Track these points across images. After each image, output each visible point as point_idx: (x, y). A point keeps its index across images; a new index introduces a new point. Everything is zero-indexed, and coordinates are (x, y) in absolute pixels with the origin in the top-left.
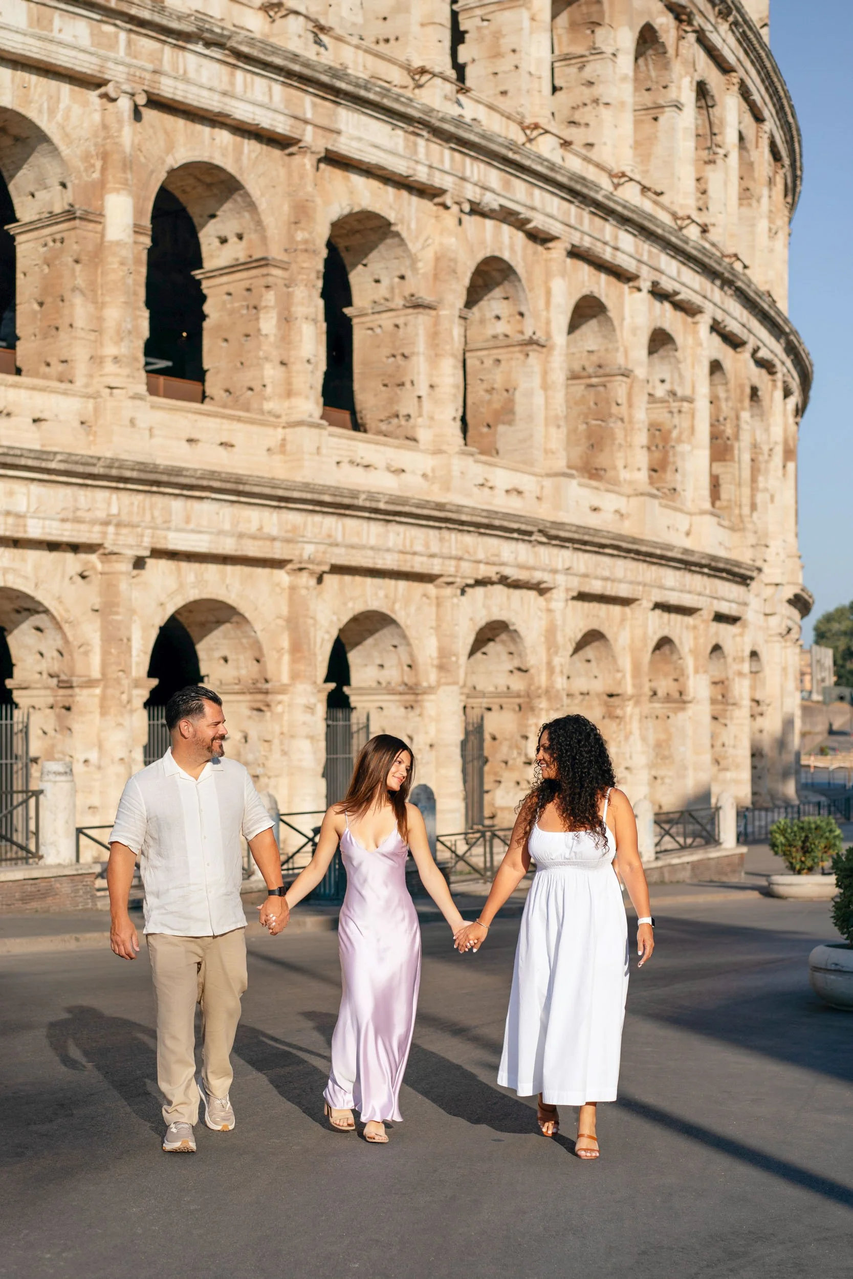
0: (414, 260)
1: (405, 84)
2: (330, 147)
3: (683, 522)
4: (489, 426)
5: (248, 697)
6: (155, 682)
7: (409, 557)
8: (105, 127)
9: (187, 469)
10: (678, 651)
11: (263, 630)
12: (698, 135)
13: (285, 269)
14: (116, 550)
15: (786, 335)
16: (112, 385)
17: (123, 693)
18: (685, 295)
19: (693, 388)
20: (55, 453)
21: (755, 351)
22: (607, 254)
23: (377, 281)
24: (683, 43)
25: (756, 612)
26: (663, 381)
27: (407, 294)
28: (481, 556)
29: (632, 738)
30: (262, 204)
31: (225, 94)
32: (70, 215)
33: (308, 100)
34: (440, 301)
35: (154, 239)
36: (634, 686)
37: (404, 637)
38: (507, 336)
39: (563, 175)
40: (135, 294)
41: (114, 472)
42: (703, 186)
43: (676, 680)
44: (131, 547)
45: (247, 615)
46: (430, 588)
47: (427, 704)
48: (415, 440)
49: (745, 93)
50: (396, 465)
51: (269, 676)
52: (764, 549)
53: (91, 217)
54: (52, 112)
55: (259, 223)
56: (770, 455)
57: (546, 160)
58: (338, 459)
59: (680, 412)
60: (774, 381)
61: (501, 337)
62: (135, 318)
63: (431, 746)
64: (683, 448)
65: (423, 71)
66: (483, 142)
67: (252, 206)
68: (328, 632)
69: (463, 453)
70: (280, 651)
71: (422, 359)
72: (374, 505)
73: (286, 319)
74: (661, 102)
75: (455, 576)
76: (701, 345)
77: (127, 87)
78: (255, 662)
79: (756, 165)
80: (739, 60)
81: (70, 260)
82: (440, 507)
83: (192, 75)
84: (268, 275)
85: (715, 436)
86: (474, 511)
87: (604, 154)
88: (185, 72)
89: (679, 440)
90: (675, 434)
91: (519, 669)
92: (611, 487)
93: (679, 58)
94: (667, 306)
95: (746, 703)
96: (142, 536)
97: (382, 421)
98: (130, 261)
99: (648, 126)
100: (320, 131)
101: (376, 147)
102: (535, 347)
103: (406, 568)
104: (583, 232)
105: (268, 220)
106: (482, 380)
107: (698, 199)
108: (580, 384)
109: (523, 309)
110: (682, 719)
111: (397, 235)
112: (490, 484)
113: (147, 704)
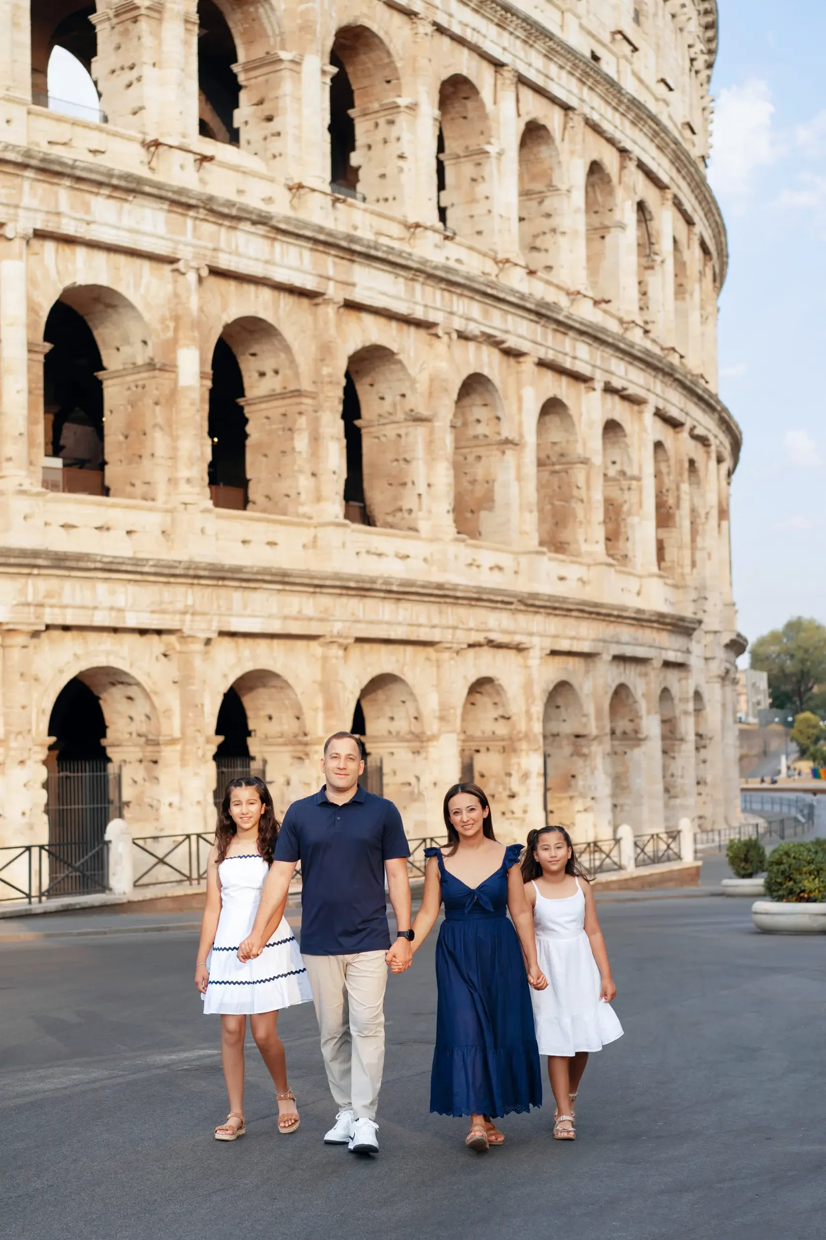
0: (413, 381)
1: (402, 236)
2: (348, 297)
3: (633, 584)
4: (472, 512)
5: (290, 748)
6: (221, 739)
7: (415, 628)
8: (176, 295)
9: (246, 567)
10: (633, 696)
11: (303, 693)
12: (639, 245)
13: (314, 398)
14: (192, 633)
15: (719, 413)
16: (187, 501)
17: (199, 748)
18: (632, 390)
19: (640, 468)
20: (148, 560)
21: (692, 429)
22: (568, 364)
23: (382, 398)
24: (626, 172)
25: (698, 657)
26: (614, 463)
27: (407, 409)
28: (472, 624)
29: (596, 773)
30: (295, 347)
31: (267, 262)
32: (151, 366)
33: (330, 260)
34: (435, 415)
35: (214, 381)
36: (597, 727)
37: (412, 694)
38: (486, 436)
39: (531, 303)
40: (202, 426)
41: (191, 572)
42: (644, 289)
43: (631, 721)
44: (203, 630)
45: (290, 681)
46: (430, 650)
47: (431, 750)
48: (416, 530)
49: (678, 204)
50: (403, 552)
51: (307, 730)
52: (703, 601)
53: (167, 368)
54: (137, 286)
55: (292, 361)
56: (707, 518)
57: (518, 292)
58: (358, 550)
59: (629, 489)
60: (708, 453)
61: (481, 437)
62: (202, 445)
63: (435, 784)
64: (634, 520)
65: (417, 226)
66: (467, 283)
67: (287, 349)
68: (352, 693)
69: (457, 540)
70: (316, 710)
71: (421, 463)
72: (389, 588)
73: (315, 439)
74: (607, 223)
75: (452, 643)
76: (645, 430)
77: (194, 264)
78: (296, 720)
79: (688, 264)
80: (672, 179)
81: (151, 402)
82: (440, 586)
83: (241, 249)
84: (301, 403)
85: (660, 506)
86: (467, 589)
87: (563, 276)
88: (237, 247)
89: (629, 513)
90: (625, 508)
91: (503, 717)
92: (574, 559)
93: (622, 185)
94: (617, 399)
95: (692, 737)
96: (211, 621)
97: (387, 514)
98: (198, 402)
99: (597, 243)
100: (340, 285)
101: (384, 294)
102: (510, 446)
103: (413, 637)
104: (548, 347)
105: (300, 359)
106: (466, 473)
107: (640, 300)
108: (546, 471)
109: (500, 414)
110: (637, 754)
111: (400, 362)
112: (477, 563)
113: (216, 757)
